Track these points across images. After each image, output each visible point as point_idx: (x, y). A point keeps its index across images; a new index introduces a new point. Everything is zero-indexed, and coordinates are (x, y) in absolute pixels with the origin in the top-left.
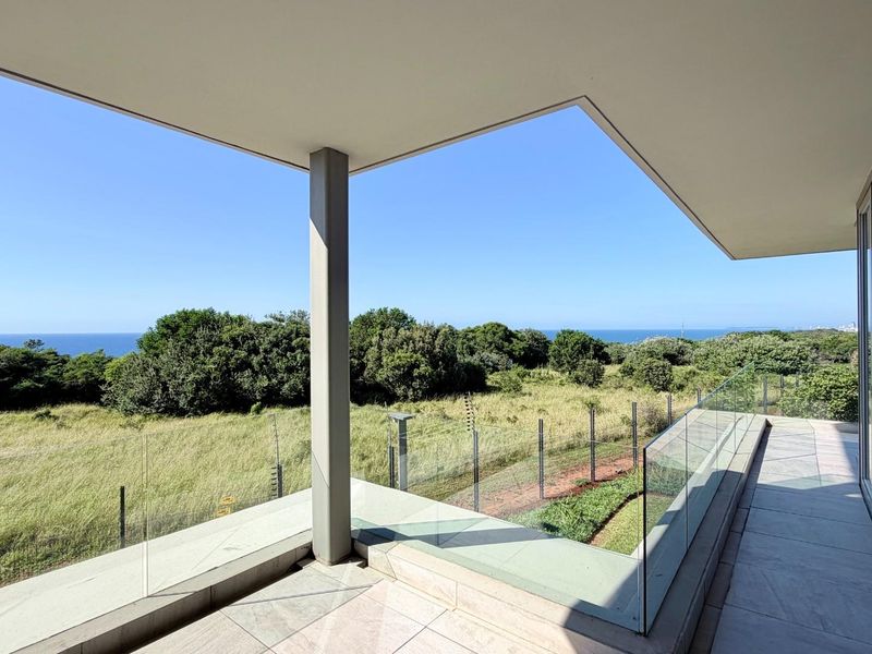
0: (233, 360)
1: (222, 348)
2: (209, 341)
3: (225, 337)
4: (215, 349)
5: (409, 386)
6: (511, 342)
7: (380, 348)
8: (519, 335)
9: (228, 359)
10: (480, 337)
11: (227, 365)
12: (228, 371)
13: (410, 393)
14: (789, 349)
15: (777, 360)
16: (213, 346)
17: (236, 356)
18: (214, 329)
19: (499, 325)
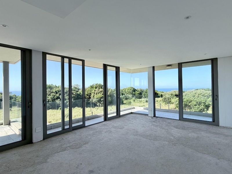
0: (55, 97)
1: (53, 94)
2: (50, 92)
3: (54, 91)
4: (51, 94)
5: (100, 103)
6: (135, 92)
7: (94, 93)
9: (54, 96)
11: (54, 98)
12: (54, 99)
13: (101, 105)
14: (206, 93)
15: (203, 96)
16: (51, 93)
17: (56, 96)
18: (52, 89)
19: (132, 88)
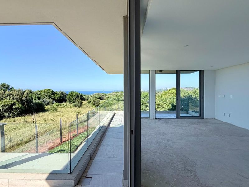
5: (11, 112)
6: (54, 95)
8: (57, 93)
10: (43, 93)
13: (11, 115)
19: (50, 90)
